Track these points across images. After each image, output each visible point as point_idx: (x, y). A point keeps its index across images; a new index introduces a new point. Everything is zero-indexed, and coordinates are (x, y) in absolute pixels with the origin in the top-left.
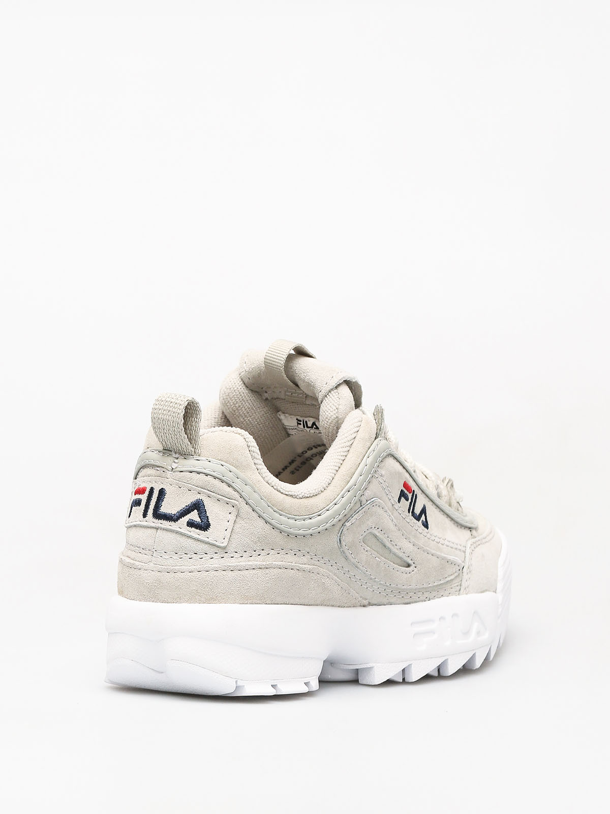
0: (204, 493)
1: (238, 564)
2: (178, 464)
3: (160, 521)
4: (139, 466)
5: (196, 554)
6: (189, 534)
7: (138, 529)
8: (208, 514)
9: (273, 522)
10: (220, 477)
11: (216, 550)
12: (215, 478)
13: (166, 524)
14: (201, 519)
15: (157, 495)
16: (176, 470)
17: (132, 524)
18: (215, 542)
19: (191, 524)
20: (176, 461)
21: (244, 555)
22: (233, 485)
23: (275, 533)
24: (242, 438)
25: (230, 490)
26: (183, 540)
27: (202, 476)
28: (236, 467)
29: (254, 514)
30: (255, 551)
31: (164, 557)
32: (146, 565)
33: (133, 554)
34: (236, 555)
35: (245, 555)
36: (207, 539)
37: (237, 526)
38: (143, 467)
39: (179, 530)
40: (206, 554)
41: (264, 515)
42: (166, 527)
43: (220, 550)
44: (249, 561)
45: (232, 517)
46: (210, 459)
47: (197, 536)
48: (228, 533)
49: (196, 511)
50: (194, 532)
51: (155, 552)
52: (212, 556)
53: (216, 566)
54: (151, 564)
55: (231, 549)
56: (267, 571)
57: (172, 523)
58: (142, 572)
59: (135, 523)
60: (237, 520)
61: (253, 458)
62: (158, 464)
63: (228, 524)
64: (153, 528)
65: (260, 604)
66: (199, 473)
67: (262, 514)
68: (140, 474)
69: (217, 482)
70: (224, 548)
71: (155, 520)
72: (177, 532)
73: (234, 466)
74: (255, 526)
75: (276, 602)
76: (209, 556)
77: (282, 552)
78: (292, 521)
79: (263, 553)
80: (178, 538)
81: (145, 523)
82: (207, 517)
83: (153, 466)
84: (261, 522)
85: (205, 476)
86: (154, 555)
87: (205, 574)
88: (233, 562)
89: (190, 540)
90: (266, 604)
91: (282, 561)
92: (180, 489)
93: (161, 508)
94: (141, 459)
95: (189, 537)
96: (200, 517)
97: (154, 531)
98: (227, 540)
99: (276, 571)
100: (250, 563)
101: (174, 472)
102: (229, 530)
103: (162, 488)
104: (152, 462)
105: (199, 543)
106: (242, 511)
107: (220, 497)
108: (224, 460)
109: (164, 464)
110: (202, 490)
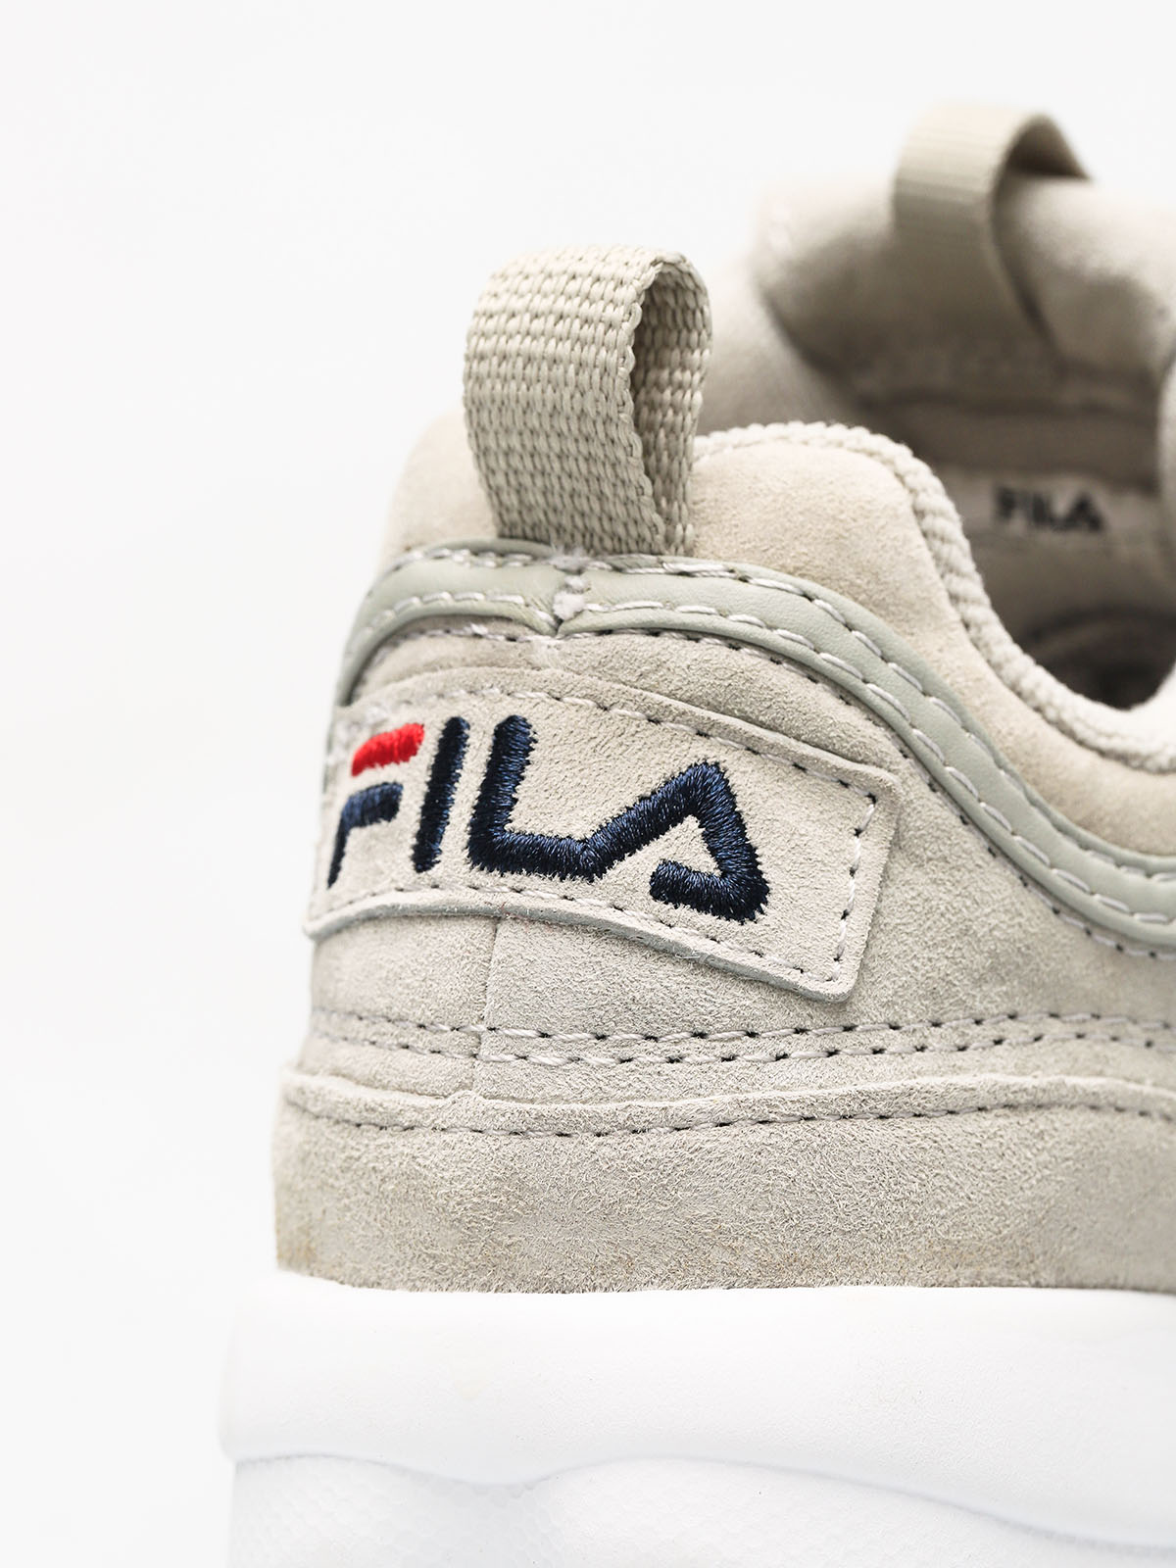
0: (728, 733)
1: (912, 1083)
2: (587, 595)
3: (511, 879)
4: (368, 635)
5: (702, 1035)
6: (668, 935)
7: (388, 931)
8: (754, 836)
9: (1056, 877)
10: (803, 651)
11: (800, 1015)
12: (777, 656)
13: (542, 892)
14: (719, 861)
15: (485, 754)
16: (582, 622)
17: (350, 911)
18: (794, 977)
19: (670, 887)
20: (575, 581)
21: (933, 1042)
22: (869, 691)
23: (1065, 933)
24: (886, 474)
25: (850, 717)
26: (632, 967)
27: (712, 652)
28: (877, 606)
29: (971, 841)
30: (978, 1022)
31: (537, 1057)
32: (441, 1102)
33: (366, 1060)
34: (896, 1041)
35: (934, 1037)
36: (752, 962)
37: (898, 894)
38: (393, 637)
39: (615, 917)
40: (752, 1035)
41: (1017, 843)
42: (542, 905)
43: (820, 1017)
44: (956, 1069)
45: (869, 852)
46: (745, 567)
47: (706, 947)
48: (854, 933)
49: (691, 822)
50: (690, 927)
51: (487, 1036)
52: (782, 1047)
53: (805, 1093)
54: (473, 1100)
55: (870, 1010)
56: (1041, 1120)
57: (576, 886)
58: (418, 1139)
59: (371, 904)
60: (896, 868)
61: (947, 568)
62: (480, 602)
63: (852, 883)
64: (474, 914)
65: (1010, 1284)
66: (693, 634)
67: (1003, 834)
68: (375, 676)
69: (786, 679)
70: (840, 1004)
71: (481, 877)
72: (603, 931)
73: (862, 603)
74: (978, 896)
75: (1076, 1279)
76: (766, 1047)
77: (1095, 1028)
78: (1133, 879)
79: (1012, 1030)
80: (612, 963)
81: (426, 898)
82: (751, 850)
83: (451, 621)
84: (999, 881)
85: (726, 651)
86: (484, 1052)
87: (751, 1138)
88: (885, 1077)
89: (669, 967)
90: (1038, 1285)
91: (1100, 1074)
92: (605, 716)
93: (513, 814)
94: (377, 599)
95: (667, 952)
96: (713, 851)
97: (479, 930)
98: (850, 963)
99: (1083, 1121)
100: (964, 1080)
101: (568, 635)
102: (860, 918)
103: (512, 719)
104: (446, 601)
105: (714, 981)
106: (914, 821)
107: (808, 750)
108: (814, 573)
109: (512, 602)
110: (715, 716)
